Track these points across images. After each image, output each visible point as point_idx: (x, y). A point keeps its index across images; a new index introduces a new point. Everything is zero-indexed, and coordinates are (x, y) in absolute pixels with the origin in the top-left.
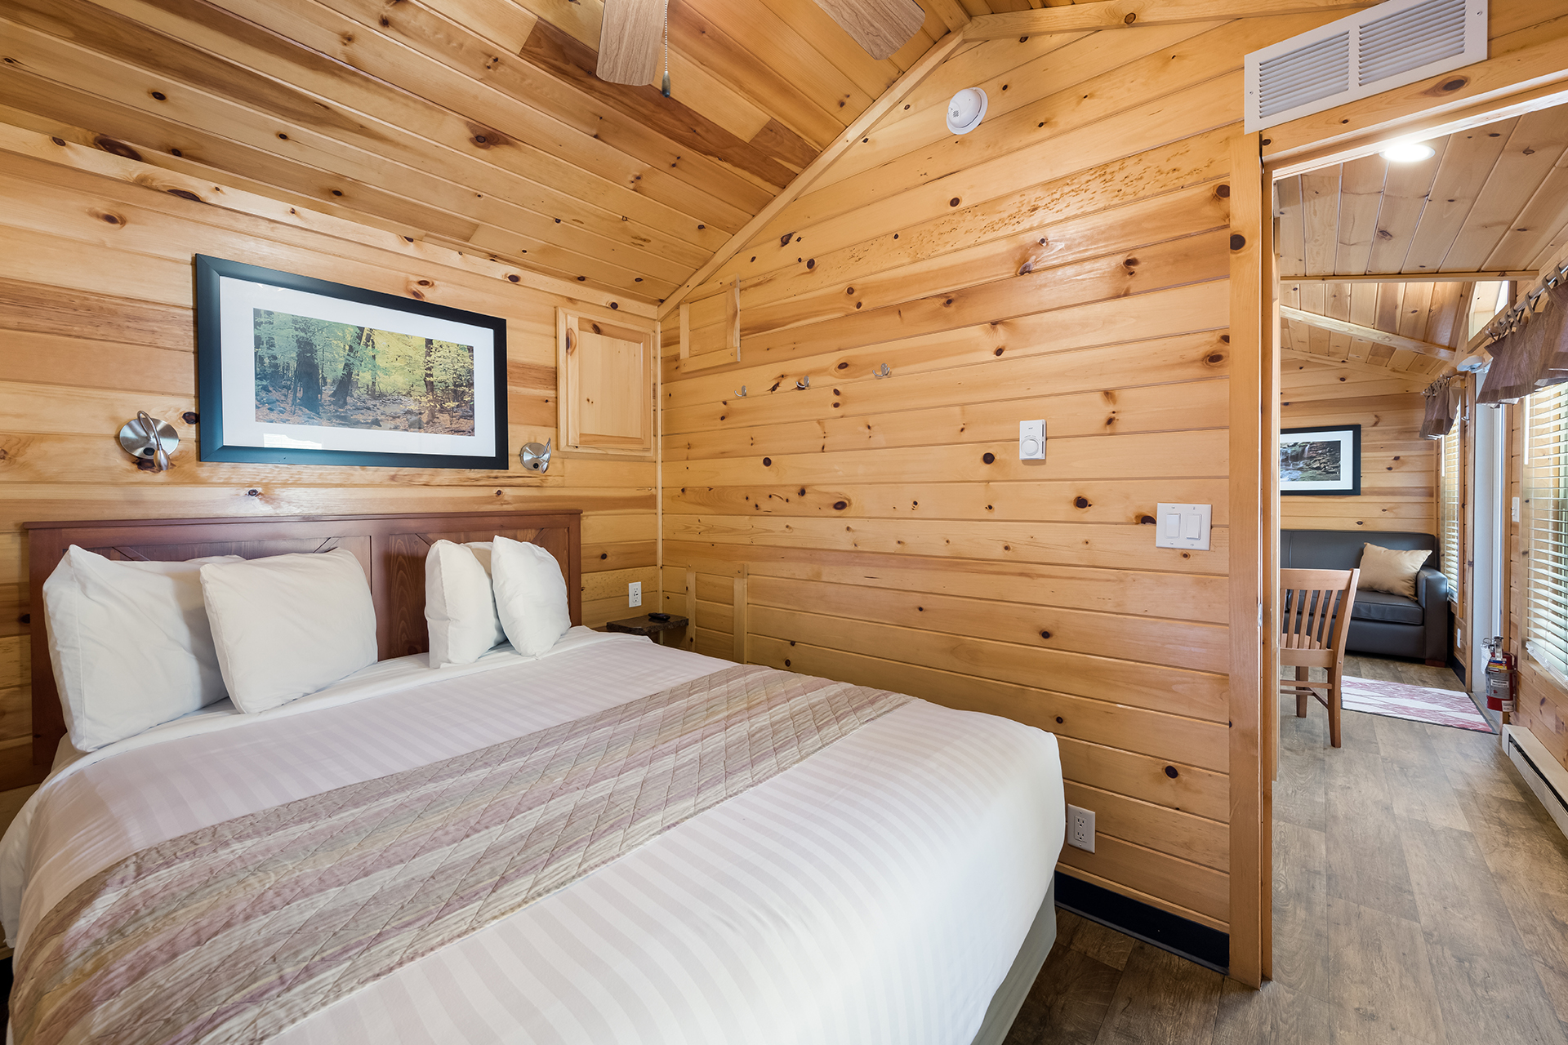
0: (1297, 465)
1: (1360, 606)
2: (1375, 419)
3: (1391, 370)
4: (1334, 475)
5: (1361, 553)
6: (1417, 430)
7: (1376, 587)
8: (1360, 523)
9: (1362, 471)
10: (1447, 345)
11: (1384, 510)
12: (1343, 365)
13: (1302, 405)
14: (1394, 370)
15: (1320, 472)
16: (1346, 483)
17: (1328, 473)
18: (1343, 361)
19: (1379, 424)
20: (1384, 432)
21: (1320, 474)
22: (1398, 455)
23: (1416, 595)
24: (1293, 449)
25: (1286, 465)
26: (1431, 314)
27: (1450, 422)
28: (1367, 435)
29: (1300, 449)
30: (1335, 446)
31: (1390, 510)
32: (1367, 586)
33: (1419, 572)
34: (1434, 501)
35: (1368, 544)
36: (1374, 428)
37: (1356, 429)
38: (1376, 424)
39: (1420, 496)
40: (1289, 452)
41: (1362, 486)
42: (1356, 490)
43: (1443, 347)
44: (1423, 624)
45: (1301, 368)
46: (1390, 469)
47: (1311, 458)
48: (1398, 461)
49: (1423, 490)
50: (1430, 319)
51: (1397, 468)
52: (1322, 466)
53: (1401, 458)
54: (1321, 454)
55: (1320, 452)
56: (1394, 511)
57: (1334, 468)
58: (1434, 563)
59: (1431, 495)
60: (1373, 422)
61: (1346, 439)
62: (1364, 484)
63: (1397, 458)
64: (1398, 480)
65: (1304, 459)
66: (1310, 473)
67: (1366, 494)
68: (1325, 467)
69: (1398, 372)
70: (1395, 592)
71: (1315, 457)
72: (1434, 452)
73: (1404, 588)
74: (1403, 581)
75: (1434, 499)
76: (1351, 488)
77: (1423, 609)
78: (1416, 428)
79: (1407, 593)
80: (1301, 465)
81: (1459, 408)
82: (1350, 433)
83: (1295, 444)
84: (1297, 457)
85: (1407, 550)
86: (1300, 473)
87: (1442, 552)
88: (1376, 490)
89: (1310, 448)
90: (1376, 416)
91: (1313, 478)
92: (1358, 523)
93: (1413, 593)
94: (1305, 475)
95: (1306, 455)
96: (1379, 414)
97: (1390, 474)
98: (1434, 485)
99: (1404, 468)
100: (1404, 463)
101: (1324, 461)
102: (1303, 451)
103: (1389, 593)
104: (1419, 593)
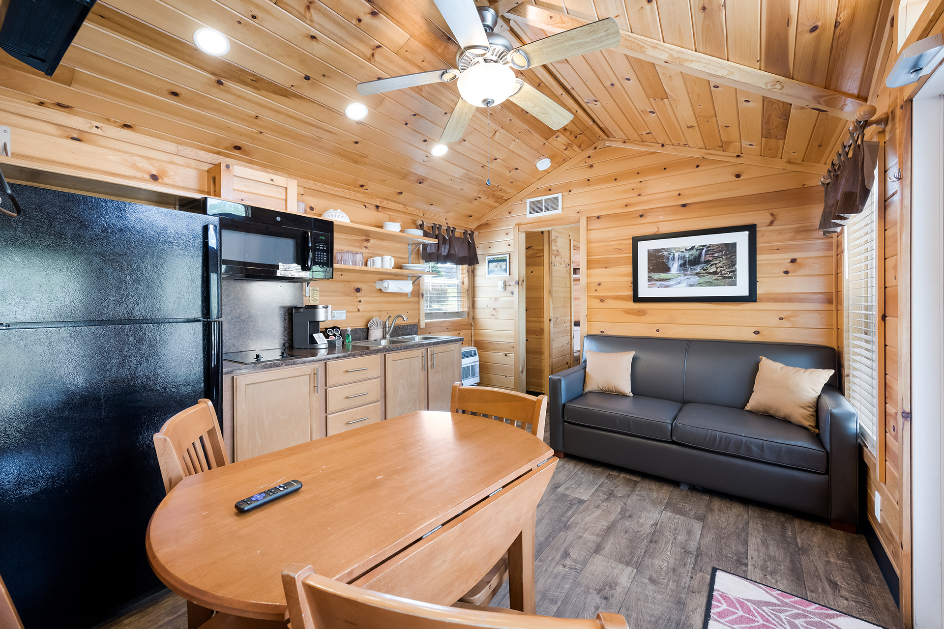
0: (694, 269)
1: (751, 443)
2: (770, 218)
3: (786, 162)
4: (731, 280)
5: (756, 369)
6: (814, 228)
7: (772, 412)
8: (756, 333)
9: (757, 276)
10: (856, 92)
11: (781, 319)
12: (738, 160)
13: (699, 206)
14: (789, 162)
15: (715, 277)
16: (741, 288)
17: (725, 278)
18: (738, 156)
19: (775, 223)
20: (780, 232)
21: (717, 279)
22: (794, 257)
23: (817, 426)
24: (691, 252)
25: (684, 270)
26: (838, 31)
27: (866, 192)
28: (763, 236)
29: (697, 253)
30: (731, 248)
31: (787, 318)
32: (761, 409)
33: (819, 397)
34: (834, 309)
35: (764, 358)
36: (771, 228)
37: (751, 229)
38: (771, 223)
39: (818, 303)
40: (687, 256)
41: (758, 292)
42: (752, 297)
43: (851, 96)
44: (827, 472)
45: (698, 166)
46: (786, 272)
47: (707, 262)
48: (795, 264)
49: (821, 296)
50: (835, 42)
51: (794, 272)
52: (719, 270)
53: (798, 260)
54: (717, 257)
55: (716, 255)
56: (791, 319)
57: (730, 272)
58: (836, 386)
59: (830, 302)
60: (769, 221)
61: (741, 239)
62: (760, 290)
63: (793, 261)
64: (798, 284)
65: (701, 263)
66: (708, 278)
67: (762, 301)
68: (721, 271)
69: (794, 163)
70: (792, 420)
71: (711, 261)
72: (833, 253)
73: (802, 416)
74: (802, 407)
75: (834, 307)
76: (747, 294)
77: (827, 452)
78: (813, 226)
79: (806, 423)
80: (698, 270)
81: (876, 172)
82: (746, 234)
83: (693, 248)
84: (695, 262)
85: (807, 368)
86: (697, 278)
87: (846, 372)
88: (773, 296)
89: (707, 251)
90: (772, 215)
91: (710, 284)
92: (754, 332)
93: (813, 424)
94: (702, 280)
95: (703, 259)
96: (775, 212)
97: (787, 278)
98: (834, 291)
99: (802, 272)
100: (801, 266)
101: (720, 265)
102: (700, 254)
103: (786, 422)
104: (822, 424)
